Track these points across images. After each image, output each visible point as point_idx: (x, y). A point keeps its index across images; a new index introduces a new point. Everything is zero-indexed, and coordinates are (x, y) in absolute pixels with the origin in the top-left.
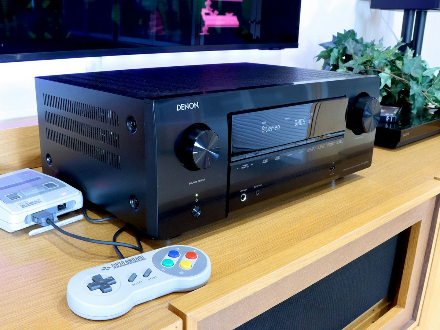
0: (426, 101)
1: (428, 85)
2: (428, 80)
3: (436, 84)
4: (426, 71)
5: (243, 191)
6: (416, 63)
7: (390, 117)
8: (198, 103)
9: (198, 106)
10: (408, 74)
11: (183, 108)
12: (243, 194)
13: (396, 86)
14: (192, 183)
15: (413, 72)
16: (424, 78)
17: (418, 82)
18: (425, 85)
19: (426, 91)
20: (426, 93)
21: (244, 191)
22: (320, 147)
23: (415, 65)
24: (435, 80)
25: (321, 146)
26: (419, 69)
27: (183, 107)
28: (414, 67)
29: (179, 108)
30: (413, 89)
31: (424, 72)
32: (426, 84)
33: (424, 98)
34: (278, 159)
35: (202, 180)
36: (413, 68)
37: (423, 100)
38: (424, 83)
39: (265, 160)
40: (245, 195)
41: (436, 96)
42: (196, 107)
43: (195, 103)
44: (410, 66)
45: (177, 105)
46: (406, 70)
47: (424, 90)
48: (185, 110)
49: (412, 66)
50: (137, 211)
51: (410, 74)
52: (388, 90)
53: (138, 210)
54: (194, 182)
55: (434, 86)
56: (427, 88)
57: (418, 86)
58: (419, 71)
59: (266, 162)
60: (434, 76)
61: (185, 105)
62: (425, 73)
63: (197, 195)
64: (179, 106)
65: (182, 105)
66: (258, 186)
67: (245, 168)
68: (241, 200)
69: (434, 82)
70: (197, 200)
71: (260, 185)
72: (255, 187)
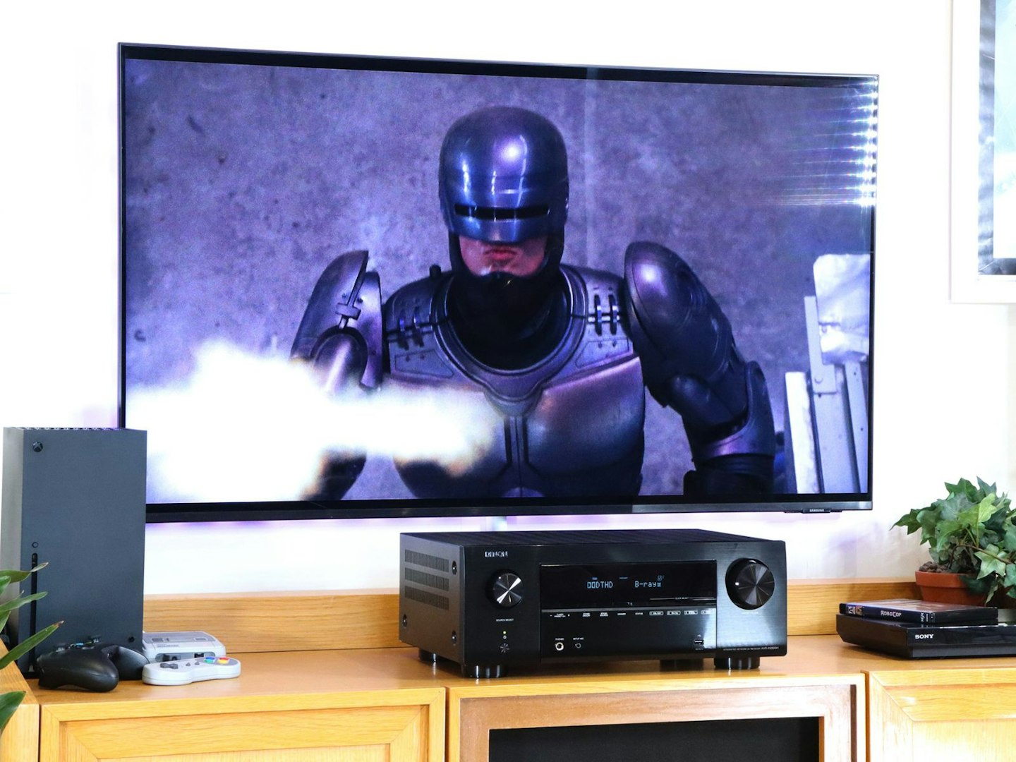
8: (507, 552)
9: (507, 555)
11: (491, 555)
14: (499, 620)
22: (671, 612)
25: (674, 612)
29: (487, 555)
34: (605, 615)
35: (510, 620)
39: (586, 614)
40: (561, 644)
42: (505, 555)
54: (502, 620)
59: (588, 616)
61: (494, 553)
64: (487, 553)
65: (490, 552)
66: (578, 638)
67: (559, 616)
70: (505, 637)
71: (582, 639)
72: (574, 639)
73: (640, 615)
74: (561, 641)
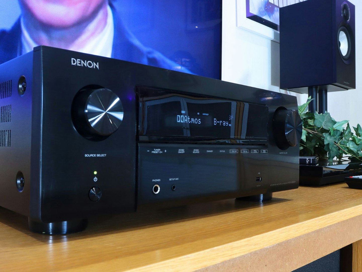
0: (340, 152)
1: (340, 138)
2: (339, 133)
3: (346, 136)
4: (336, 125)
5: (155, 180)
6: (325, 118)
7: (310, 160)
8: (98, 63)
9: (98, 67)
10: (321, 127)
11: (79, 64)
12: (156, 185)
13: (311, 141)
14: (89, 155)
15: (324, 126)
16: (335, 131)
17: (330, 134)
18: (336, 138)
19: (339, 143)
20: (339, 144)
21: (157, 181)
22: (243, 151)
23: (325, 120)
24: (344, 133)
25: (245, 151)
26: (330, 123)
27: (79, 62)
28: (324, 121)
29: (74, 62)
30: (327, 139)
31: (334, 125)
32: (337, 136)
33: (338, 148)
34: (197, 152)
35: (102, 155)
36: (323, 123)
37: (337, 150)
38: (335, 136)
39: (181, 150)
40: (158, 186)
41: (348, 146)
42: (96, 67)
43: (94, 63)
44: (322, 121)
45: (72, 59)
46: (318, 125)
47: (336, 142)
48: (81, 66)
49: (323, 121)
50: (21, 193)
51: (322, 127)
52: (304, 146)
53: (23, 190)
54: (92, 155)
55: (345, 138)
56: (339, 140)
57: (330, 137)
58: (330, 124)
59: (183, 152)
60: (344, 130)
61: (82, 62)
62: (335, 127)
63: (95, 173)
64: (73, 60)
65: (78, 60)
66: (174, 179)
67: (157, 152)
68: (154, 192)
69: (344, 135)
70: (95, 179)
71: (177, 179)
72: (170, 179)
73: (223, 152)
74: (157, 183)
